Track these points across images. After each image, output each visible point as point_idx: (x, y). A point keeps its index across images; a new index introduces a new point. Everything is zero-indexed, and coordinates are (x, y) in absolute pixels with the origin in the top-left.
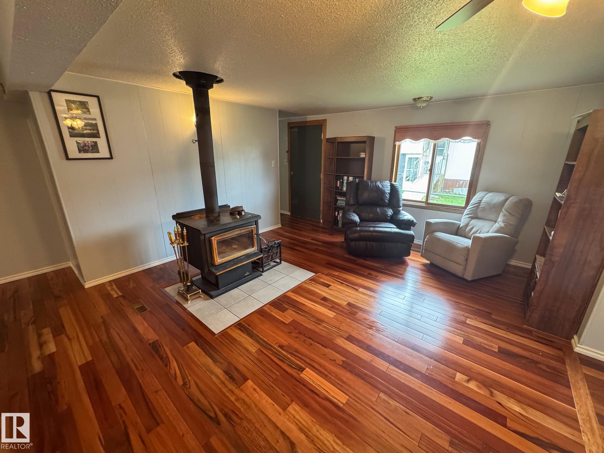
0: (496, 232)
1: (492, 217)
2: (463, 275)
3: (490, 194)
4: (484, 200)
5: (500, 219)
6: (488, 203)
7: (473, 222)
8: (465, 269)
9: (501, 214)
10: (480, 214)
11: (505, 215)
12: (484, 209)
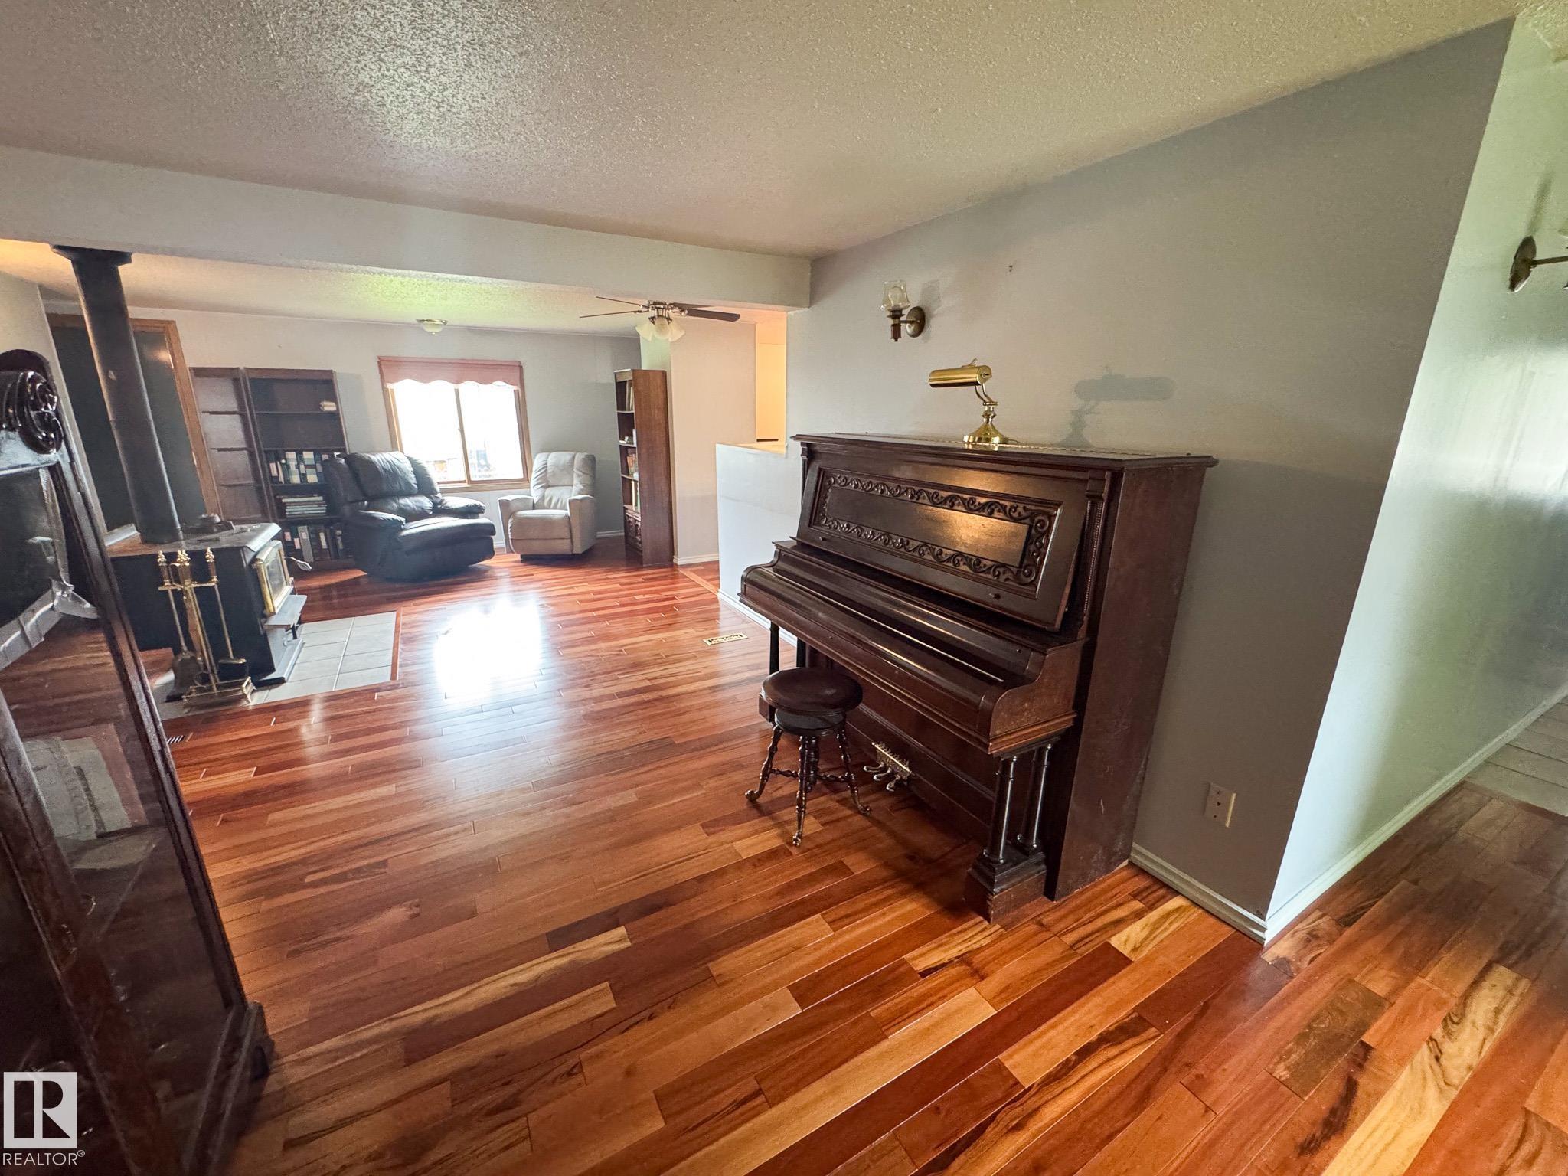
0: (579, 494)
1: (566, 481)
2: (572, 550)
3: (553, 455)
4: (550, 462)
5: (576, 481)
6: (556, 466)
7: (548, 491)
8: (572, 542)
9: (575, 475)
10: (551, 482)
11: (579, 476)
12: (554, 474)
